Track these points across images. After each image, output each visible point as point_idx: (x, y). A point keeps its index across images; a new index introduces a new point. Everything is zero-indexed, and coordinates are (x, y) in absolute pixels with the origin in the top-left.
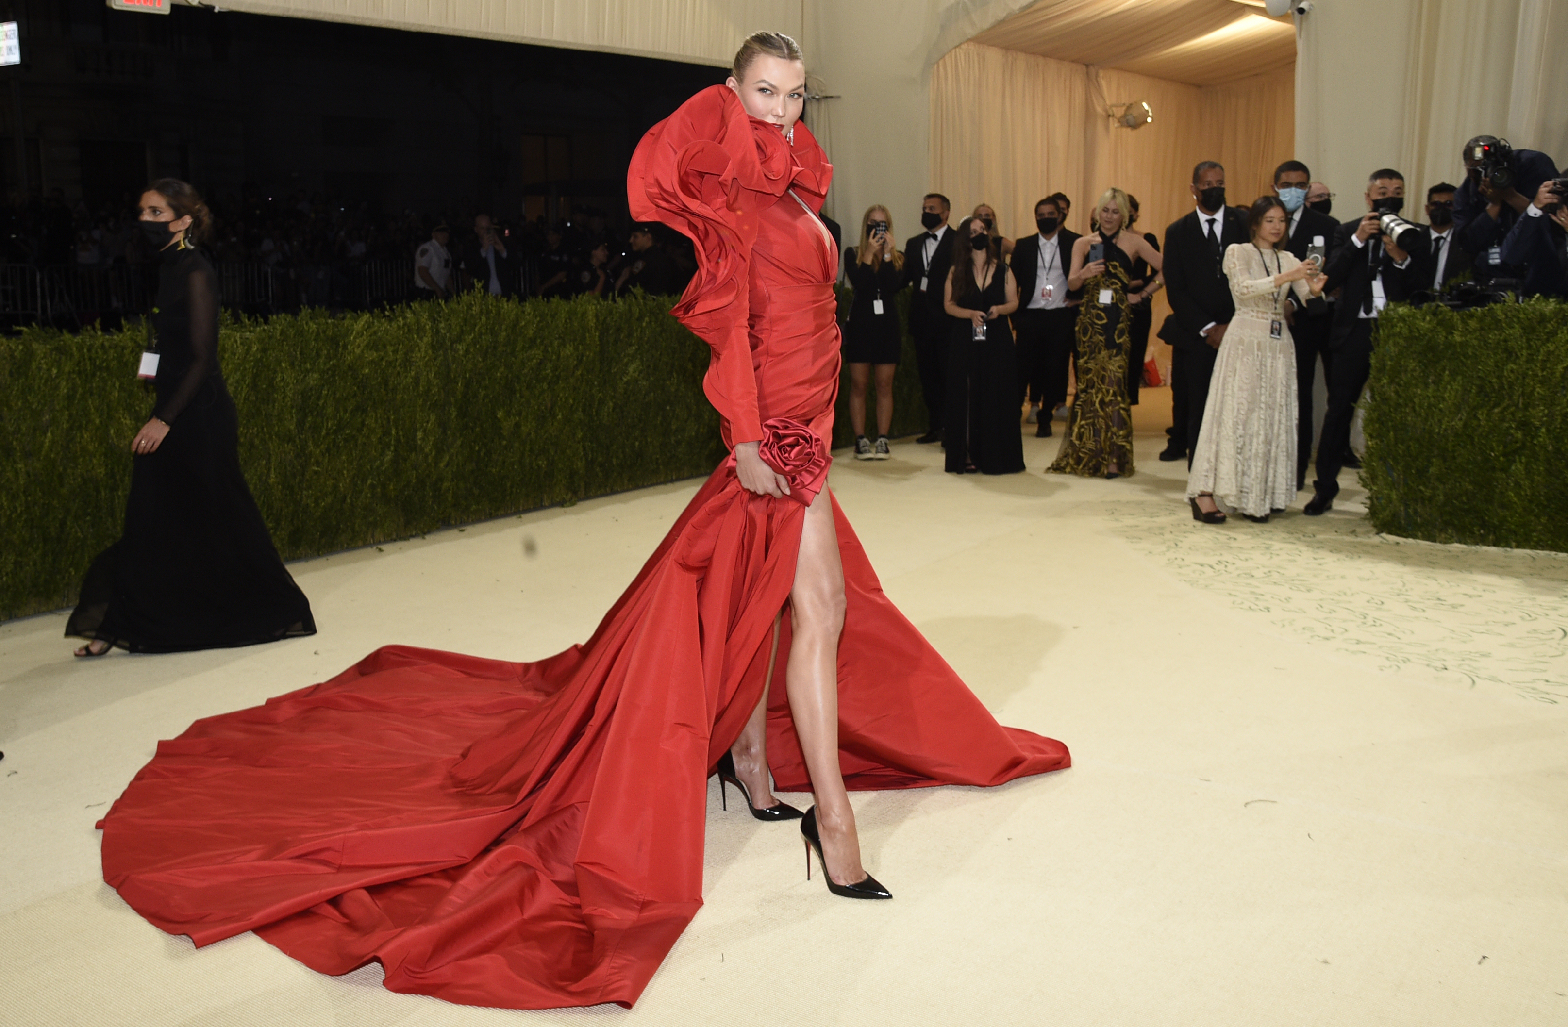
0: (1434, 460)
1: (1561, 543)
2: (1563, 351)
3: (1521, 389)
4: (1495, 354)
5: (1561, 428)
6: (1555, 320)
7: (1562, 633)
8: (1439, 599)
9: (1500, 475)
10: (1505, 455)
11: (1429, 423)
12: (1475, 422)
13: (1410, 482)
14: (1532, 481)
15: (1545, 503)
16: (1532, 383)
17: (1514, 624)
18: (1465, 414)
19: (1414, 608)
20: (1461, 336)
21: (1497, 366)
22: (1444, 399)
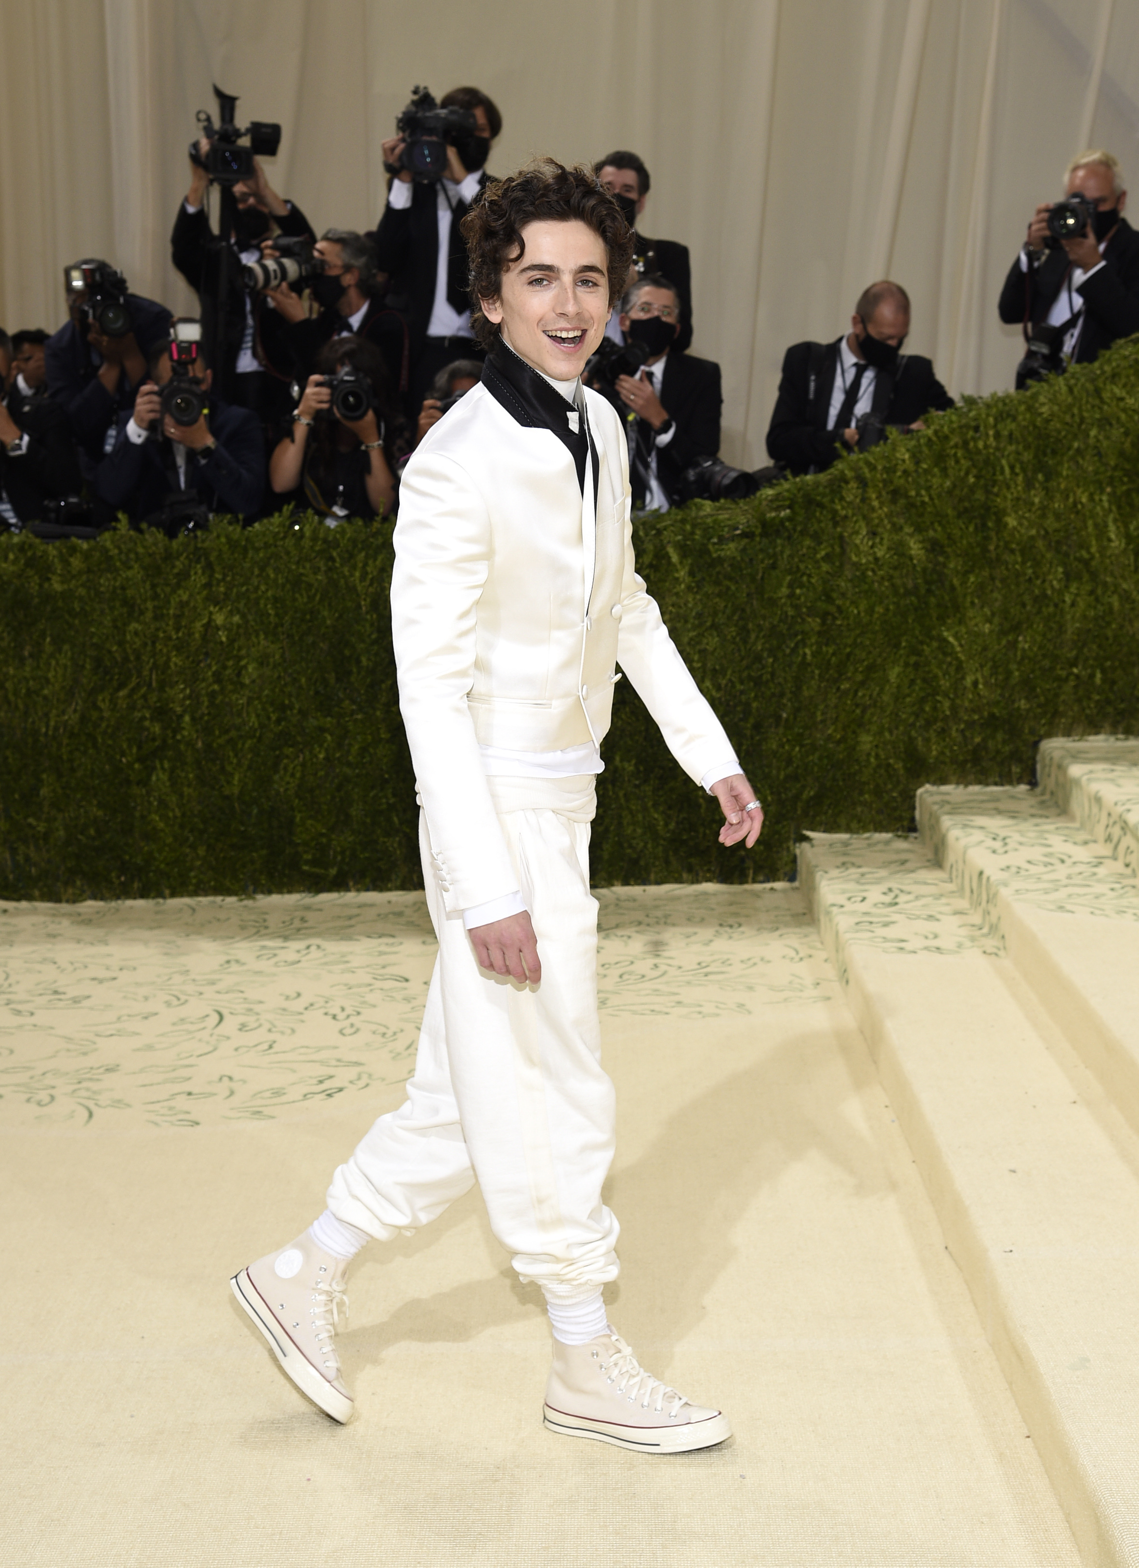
0: (44, 776)
1: (227, 883)
2: (200, 601)
3: (152, 661)
4: (112, 609)
5: (209, 714)
6: (185, 555)
7: (216, 1018)
8: (56, 992)
9: (136, 790)
10: (140, 760)
11: (30, 720)
12: (95, 715)
13: (13, 814)
14: (181, 795)
15: (201, 826)
16: (165, 651)
17: (156, 1014)
18: (80, 702)
19: (18, 1013)
20: (62, 582)
21: (116, 627)
22: (47, 681)
